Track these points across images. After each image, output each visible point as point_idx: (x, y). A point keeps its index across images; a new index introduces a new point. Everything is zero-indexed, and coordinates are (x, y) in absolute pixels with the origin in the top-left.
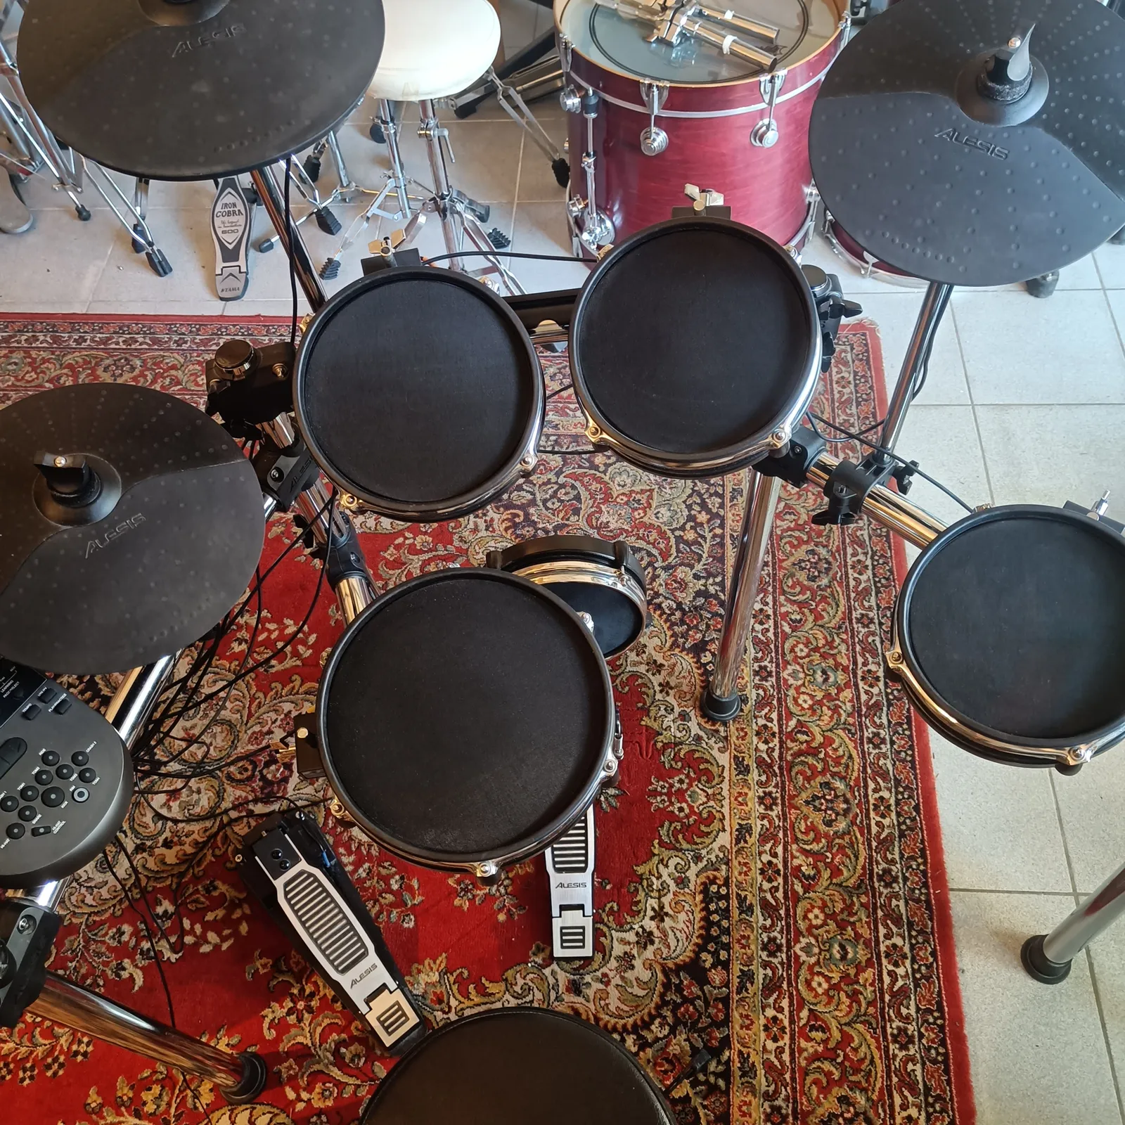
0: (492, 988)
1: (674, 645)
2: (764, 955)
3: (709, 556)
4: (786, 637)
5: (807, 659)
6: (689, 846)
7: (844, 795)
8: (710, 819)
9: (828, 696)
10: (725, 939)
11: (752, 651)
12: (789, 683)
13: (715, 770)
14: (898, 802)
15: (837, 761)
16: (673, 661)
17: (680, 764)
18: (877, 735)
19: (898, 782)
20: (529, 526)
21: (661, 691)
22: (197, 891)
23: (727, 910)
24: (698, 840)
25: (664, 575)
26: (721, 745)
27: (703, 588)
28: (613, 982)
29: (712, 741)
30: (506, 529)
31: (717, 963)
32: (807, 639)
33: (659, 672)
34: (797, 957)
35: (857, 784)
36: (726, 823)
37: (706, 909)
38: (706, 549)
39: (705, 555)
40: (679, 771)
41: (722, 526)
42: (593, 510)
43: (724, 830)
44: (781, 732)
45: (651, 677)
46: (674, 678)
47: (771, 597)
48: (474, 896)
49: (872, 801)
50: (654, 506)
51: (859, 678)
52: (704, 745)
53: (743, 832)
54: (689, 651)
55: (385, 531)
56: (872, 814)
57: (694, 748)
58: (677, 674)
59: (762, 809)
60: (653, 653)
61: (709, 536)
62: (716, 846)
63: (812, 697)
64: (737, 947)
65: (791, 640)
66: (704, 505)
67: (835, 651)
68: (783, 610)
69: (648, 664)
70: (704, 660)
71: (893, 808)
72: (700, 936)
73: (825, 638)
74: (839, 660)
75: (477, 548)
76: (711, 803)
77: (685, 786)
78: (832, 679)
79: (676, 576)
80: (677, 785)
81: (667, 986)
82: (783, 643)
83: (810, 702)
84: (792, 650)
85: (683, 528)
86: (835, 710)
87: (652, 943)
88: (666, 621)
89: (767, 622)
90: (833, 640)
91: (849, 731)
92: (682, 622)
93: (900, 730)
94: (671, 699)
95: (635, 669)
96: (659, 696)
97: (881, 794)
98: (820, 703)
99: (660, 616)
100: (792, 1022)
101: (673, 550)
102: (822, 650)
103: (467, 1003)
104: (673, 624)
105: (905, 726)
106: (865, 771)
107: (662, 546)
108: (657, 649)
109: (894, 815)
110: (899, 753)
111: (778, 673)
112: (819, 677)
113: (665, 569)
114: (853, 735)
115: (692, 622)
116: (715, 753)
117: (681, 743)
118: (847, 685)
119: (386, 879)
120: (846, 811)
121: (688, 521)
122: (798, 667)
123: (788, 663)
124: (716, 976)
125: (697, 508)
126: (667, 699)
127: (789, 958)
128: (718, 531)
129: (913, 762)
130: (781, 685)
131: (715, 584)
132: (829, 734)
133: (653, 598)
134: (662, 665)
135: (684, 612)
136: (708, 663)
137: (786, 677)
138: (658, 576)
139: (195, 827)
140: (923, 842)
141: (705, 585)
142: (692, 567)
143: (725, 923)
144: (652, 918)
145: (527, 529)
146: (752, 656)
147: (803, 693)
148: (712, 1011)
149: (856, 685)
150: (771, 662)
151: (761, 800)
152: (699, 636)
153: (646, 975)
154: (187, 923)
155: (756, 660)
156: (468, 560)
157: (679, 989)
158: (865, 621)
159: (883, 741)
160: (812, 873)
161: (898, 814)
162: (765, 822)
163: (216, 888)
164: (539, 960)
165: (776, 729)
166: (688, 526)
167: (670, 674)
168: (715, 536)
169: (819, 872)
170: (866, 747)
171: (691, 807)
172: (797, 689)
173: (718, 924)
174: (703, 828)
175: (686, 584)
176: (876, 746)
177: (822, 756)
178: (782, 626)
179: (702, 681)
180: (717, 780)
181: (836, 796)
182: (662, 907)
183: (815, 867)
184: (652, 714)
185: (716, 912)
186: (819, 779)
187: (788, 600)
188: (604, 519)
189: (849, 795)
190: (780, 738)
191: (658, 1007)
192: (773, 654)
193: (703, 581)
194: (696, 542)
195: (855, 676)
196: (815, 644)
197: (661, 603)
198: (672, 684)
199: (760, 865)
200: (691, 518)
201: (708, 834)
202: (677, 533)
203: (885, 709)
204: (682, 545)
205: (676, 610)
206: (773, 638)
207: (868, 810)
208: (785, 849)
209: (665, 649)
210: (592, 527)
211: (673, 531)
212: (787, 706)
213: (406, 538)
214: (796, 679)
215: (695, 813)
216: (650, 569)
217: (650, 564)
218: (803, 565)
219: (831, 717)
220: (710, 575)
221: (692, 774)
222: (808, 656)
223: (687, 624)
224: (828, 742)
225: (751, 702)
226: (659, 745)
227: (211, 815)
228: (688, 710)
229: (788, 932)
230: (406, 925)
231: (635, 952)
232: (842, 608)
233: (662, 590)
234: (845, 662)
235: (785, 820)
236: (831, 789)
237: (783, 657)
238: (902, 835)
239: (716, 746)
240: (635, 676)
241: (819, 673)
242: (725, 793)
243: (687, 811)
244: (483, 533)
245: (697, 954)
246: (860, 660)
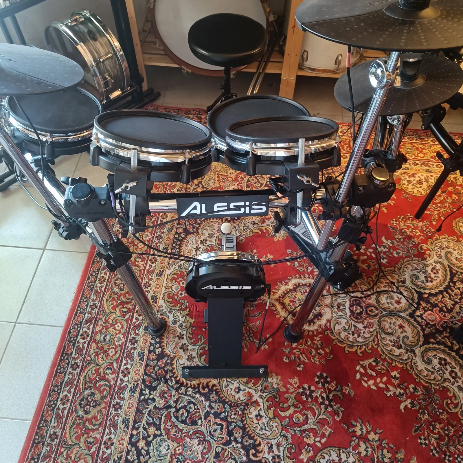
0: (258, 231)
1: (172, 359)
2: (162, 235)
3: (144, 414)
4: (117, 360)
5: (110, 347)
6: (182, 270)
7: (116, 286)
8: (171, 280)
9: (107, 328)
10: (175, 240)
11: (136, 354)
12: (122, 336)
13: (166, 298)
14: (95, 281)
15: (114, 299)
16: (175, 350)
17: (180, 301)
18: (93, 309)
19: (92, 289)
20: (246, 445)
21: (183, 335)
22: (374, 266)
23: (172, 249)
24: (178, 272)
25: (171, 402)
26: (161, 309)
27: (152, 392)
28: (216, 230)
29: (165, 310)
30: (260, 444)
31: (179, 234)
32: (107, 358)
33: (183, 345)
34: (151, 234)
35: (109, 289)
36: (166, 278)
37: (180, 250)
38: (145, 419)
39: (146, 415)
40: (181, 298)
41: (132, 436)
42: (207, 456)
43: (167, 275)
44: (134, 313)
45: (187, 343)
46: (176, 341)
47: (118, 384)
48: (265, 258)
49: (105, 283)
50: (169, 455)
51: (90, 336)
52: (168, 309)
53: (160, 274)
54: (166, 355)
55: (334, 449)
56: (107, 278)
57: (173, 308)
58: (174, 343)
59: (151, 282)
60: (184, 356)
61: (141, 430)
62: (172, 270)
63: (114, 328)
64: (171, 238)
65: (115, 358)
66: (139, 454)
67: (95, 351)
68: (113, 376)
69: (187, 350)
70: (160, 350)
71: (98, 280)
72: (184, 242)
73: (98, 358)
74: (95, 346)
75: (277, 431)
76: (170, 285)
77: (180, 292)
78: (103, 336)
79: (165, 401)
80: (183, 293)
81: (198, 228)
82: (119, 357)
83: (116, 326)
84: (116, 352)
85: (155, 436)
86: (106, 321)
87: (201, 241)
88: (175, 373)
89: (124, 369)
90: (95, 357)
91: (103, 312)
92: (166, 372)
93: (82, 310)
94: (179, 330)
95: (194, 347)
96: (185, 332)
97: (101, 285)
98: (112, 325)
99: (177, 376)
100: (158, 218)
101: (163, 420)
102: (102, 351)
103: (266, 227)
104: (171, 371)
105: (79, 312)
106: (103, 294)
107: (169, 424)
108: (181, 357)
109: (99, 277)
110: (86, 301)
111: (126, 341)
112: (108, 338)
113: (170, 407)
114: (102, 310)
115: (161, 372)
116: (164, 305)
117: (178, 310)
118: (97, 333)
119: (300, 266)
120: (117, 280)
121: (151, 442)
122: (116, 343)
123: (120, 346)
124: (180, 230)
125: (144, 452)
126: (180, 331)
127: (154, 234)
128: (135, 432)
129: (82, 296)
130: (126, 335)
131: (145, 395)
132: (113, 311)
133: (179, 387)
134: (181, 348)
135: (165, 377)
136: (158, 348)
137: (123, 339)
138: (174, 402)
139: (383, 289)
140: (92, 266)
141: (150, 394)
142: (155, 407)
143: (174, 245)
144: (200, 248)
145: (247, 443)
146: (136, 350)
147: (118, 330)
148: (184, 221)
149: (92, 333)
150: (128, 347)
151: (150, 286)
152: (159, 363)
153: (204, 232)
154: (374, 255)
155: (135, 348)
156: (281, 422)
157: (194, 227)
158: (75, 366)
159: (91, 306)
160: (138, 259)
161: (97, 277)
162: (150, 277)
163: (367, 266)
164: (241, 238)
165: (135, 314)
166: (152, 437)
167: (177, 343)
168: (137, 429)
169: (135, 259)
170: (99, 305)
171: (179, 284)
172: (120, 333)
173: (177, 245)
174: (176, 276)
175: (160, 396)
176: (94, 304)
177: (119, 302)
178: (117, 367)
179: (163, 339)
180: (166, 294)
181: (119, 285)
182: (196, 251)
183: (136, 261)
184: (189, 324)
185: (177, 249)
186: (123, 292)
187: (109, 381)
188: (201, 447)
189: (114, 285)
190: (134, 310)
191: (202, 223)
192: (126, 351)
193: (151, 397)
194: (149, 424)
195: (91, 337)
196: (104, 356)
197: (175, 384)
198: (177, 338)
199: (157, 263)
200: (148, 444)
201: (174, 274)
202: (158, 433)
203: (84, 320)
204: (158, 423)
205: (168, 379)
206: (124, 360)
207: (108, 279)
208: (145, 268)
209: (178, 357)
210: (208, 441)
211: (161, 435)
212: (127, 324)
213: (320, 442)
214: (119, 338)
215: (178, 282)
216: (178, 407)
217: (178, 411)
218: (94, 404)
219: (109, 318)
220: (146, 401)
221: (176, 297)
222: (109, 349)
223: (164, 370)
224: (114, 308)
225: (142, 327)
226: (188, 310)
227: (379, 293)
228: (172, 325)
229: (152, 242)
230: (290, 250)
231: (208, 238)
232: (84, 374)
233: (174, 392)
234: (94, 345)
235: (142, 278)
236: (120, 288)
237: (122, 349)
238: (98, 270)
239: (163, 308)
240: (194, 344)
241: (107, 340)
242: (164, 289)
243: (181, 283)
244: (274, 442)
245: (186, 236)
246: (86, 345)
